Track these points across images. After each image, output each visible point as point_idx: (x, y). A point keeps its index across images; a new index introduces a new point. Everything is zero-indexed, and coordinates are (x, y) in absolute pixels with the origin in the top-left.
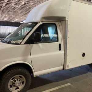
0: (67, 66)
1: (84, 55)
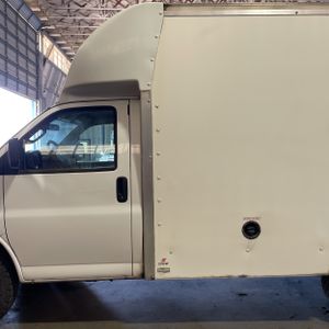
0: (157, 267)
1: (251, 230)
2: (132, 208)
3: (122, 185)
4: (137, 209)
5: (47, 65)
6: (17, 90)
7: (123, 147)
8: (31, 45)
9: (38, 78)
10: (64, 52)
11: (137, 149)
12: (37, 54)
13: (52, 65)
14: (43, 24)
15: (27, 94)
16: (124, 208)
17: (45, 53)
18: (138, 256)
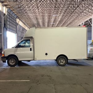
0: (35, 59)
2: (32, 52)
3: (31, 49)
4: (33, 52)
5: (18, 25)
6: (12, 32)
7: (31, 44)
8: (15, 21)
9: (16, 28)
10: (22, 21)
11: (33, 44)
12: (16, 23)
13: (19, 25)
14: (17, 16)
15: (14, 32)
16: (31, 52)
17: (18, 22)
18: (33, 57)
